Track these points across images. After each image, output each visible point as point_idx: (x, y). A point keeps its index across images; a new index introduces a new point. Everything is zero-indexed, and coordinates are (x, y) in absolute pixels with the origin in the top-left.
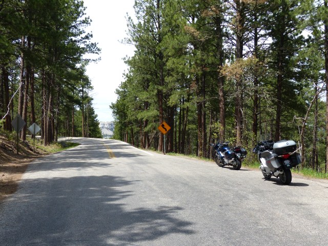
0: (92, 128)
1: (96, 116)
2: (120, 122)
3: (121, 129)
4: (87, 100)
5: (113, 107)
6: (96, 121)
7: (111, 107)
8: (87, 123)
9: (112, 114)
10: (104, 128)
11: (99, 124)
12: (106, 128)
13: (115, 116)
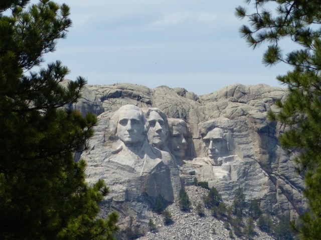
9: (241, 13)
10: (173, 209)
11: (89, 134)
12: (213, 200)
13: (281, 28)
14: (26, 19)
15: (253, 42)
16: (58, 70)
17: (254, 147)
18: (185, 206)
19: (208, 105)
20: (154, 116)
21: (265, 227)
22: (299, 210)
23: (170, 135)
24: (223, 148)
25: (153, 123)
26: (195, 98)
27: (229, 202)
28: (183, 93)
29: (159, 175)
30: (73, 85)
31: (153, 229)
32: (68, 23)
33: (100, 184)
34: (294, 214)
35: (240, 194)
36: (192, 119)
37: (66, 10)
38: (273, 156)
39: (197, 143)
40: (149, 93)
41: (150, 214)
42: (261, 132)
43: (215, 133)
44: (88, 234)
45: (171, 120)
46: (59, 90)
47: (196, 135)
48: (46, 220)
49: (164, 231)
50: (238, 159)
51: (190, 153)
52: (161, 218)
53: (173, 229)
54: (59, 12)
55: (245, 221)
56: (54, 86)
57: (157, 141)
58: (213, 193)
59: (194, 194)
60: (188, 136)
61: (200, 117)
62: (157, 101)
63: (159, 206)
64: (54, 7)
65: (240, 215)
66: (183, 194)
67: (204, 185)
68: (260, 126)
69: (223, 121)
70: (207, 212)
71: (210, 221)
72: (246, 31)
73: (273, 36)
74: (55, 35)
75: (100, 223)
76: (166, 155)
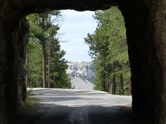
0: (55, 74)
1: (63, 53)
2: (102, 65)
3: (103, 76)
4: (49, 30)
5: (89, 40)
6: (63, 61)
7: (86, 40)
8: (48, 66)
9: (89, 52)
10: (75, 77)
11: (68, 67)
12: (80, 76)
13: (93, 54)
14: (60, 53)
15: (90, 56)
16: (64, 59)
17: (85, 69)
18: (77, 76)
19: (80, 64)
20: (73, 65)
21: (86, 79)
22: (91, 77)
23: (75, 68)
24: (81, 69)
25: (73, 66)
26: (78, 63)
27: (82, 76)
28: (76, 62)
29: (73, 72)
30: (66, 61)
31: (73, 79)
32: (65, 53)
33: (68, 74)
34: (90, 77)
35: (83, 75)
36: (77, 65)
37: (65, 51)
38: (87, 70)
39: (78, 68)
40: (72, 62)
41: (72, 77)
42: (86, 67)
43: (80, 67)
44: (67, 80)
45: (75, 66)
46: (64, 62)
47: (78, 67)
48: (62, 78)
49: (74, 79)
50: (83, 70)
51: (77, 70)
52: (74, 78)
53: (75, 79)
54: (64, 52)
55: (84, 78)
56: (64, 61)
57: (73, 68)
58: (80, 75)
59: (78, 75)
60: (77, 68)
61: (79, 65)
62: (73, 63)
63: (73, 76)
64: (64, 51)
65: (83, 77)
66: (76, 75)
67: (79, 74)
68: (86, 66)
69: (81, 66)
70: (79, 77)
71: (80, 78)
72: (89, 54)
73: (92, 55)
74: (64, 55)
75: (68, 79)
76: (74, 70)
